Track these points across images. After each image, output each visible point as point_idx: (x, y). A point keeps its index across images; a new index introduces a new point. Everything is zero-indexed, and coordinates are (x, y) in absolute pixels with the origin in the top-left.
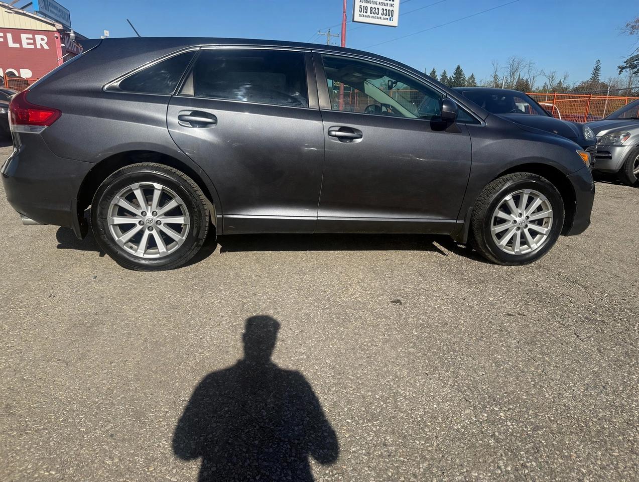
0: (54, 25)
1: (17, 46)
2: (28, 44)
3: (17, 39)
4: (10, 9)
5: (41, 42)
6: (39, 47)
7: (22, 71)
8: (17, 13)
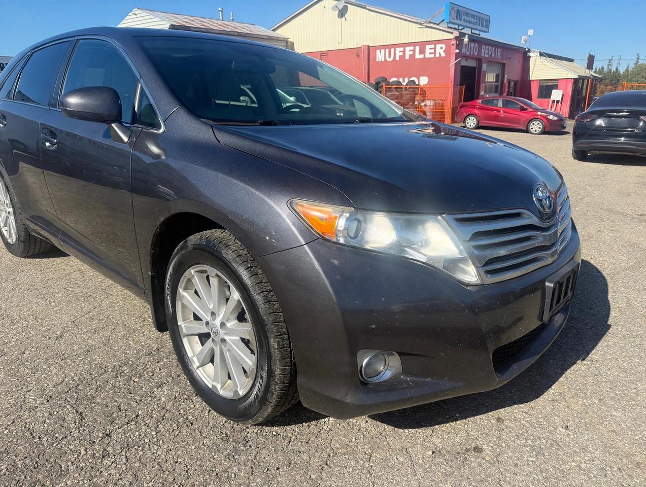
0: (452, 33)
1: (422, 56)
2: (430, 53)
3: (422, 51)
4: (421, 24)
5: (440, 50)
6: (437, 55)
7: (421, 78)
8: (427, 27)
